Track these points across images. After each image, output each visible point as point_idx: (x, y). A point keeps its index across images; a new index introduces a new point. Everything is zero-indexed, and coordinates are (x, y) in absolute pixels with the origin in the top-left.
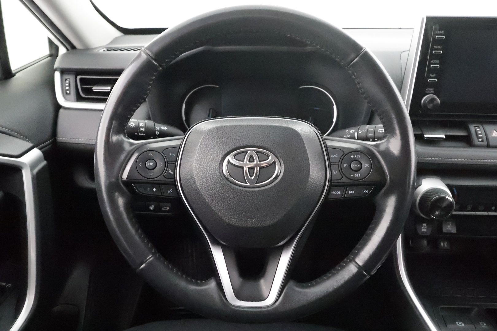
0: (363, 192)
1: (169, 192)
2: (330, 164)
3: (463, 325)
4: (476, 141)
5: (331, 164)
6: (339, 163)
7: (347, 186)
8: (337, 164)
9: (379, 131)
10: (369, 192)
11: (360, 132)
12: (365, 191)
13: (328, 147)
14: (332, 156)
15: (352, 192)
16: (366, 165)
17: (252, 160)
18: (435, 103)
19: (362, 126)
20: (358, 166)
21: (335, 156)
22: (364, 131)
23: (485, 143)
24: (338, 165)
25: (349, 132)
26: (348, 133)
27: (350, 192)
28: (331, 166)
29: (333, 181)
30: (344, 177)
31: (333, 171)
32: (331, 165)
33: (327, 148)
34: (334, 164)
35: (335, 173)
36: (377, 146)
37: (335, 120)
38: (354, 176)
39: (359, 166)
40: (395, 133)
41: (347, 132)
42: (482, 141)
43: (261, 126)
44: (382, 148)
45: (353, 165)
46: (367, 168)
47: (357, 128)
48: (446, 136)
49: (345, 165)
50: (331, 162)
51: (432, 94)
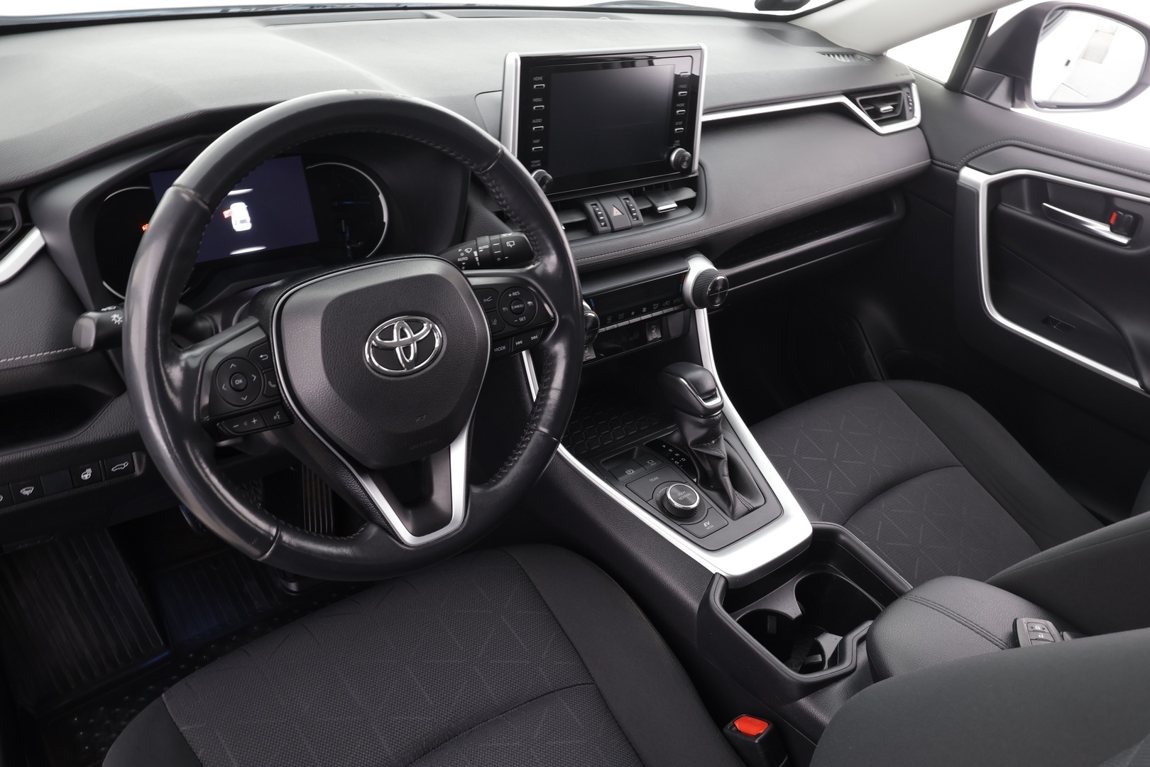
0: (532, 338)
1: (275, 418)
3: (633, 472)
4: (600, 228)
8: (494, 309)
9: (509, 245)
10: (539, 337)
11: (482, 250)
12: (535, 338)
14: (485, 301)
15: (519, 343)
16: (529, 303)
21: (488, 300)
22: (487, 247)
23: (609, 228)
24: (496, 311)
25: (463, 251)
26: (462, 254)
27: (517, 344)
30: (507, 326)
34: (490, 310)
35: (495, 323)
36: (531, 275)
37: (386, 219)
38: (519, 320)
39: (521, 305)
41: (461, 252)
42: (605, 225)
45: (513, 307)
46: (531, 306)
49: (504, 309)
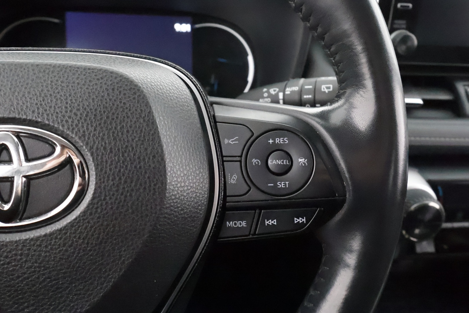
0: (296, 220)
2: (222, 159)
5: (225, 159)
6: (241, 156)
7: (261, 208)
8: (238, 159)
9: (324, 89)
10: (307, 221)
11: (288, 91)
12: (300, 220)
13: (217, 120)
14: (226, 141)
15: (270, 222)
16: (302, 160)
17: (7, 158)
18: (409, 44)
19: (292, 81)
20: (283, 162)
21: (232, 141)
22: (296, 89)
24: (240, 161)
25: (268, 92)
26: (266, 94)
27: (266, 222)
28: (225, 163)
29: (228, 199)
30: (253, 189)
31: (228, 175)
32: (223, 161)
33: (215, 122)
34: (232, 159)
35: (233, 179)
36: (323, 116)
37: (250, 78)
38: (276, 185)
39: (286, 162)
40: (363, 86)
43: (37, 65)
44: (336, 119)
45: (272, 162)
46: (304, 167)
47: (283, 84)
48: (424, 100)
49: (254, 161)
50: (224, 154)
51: (403, 29)
